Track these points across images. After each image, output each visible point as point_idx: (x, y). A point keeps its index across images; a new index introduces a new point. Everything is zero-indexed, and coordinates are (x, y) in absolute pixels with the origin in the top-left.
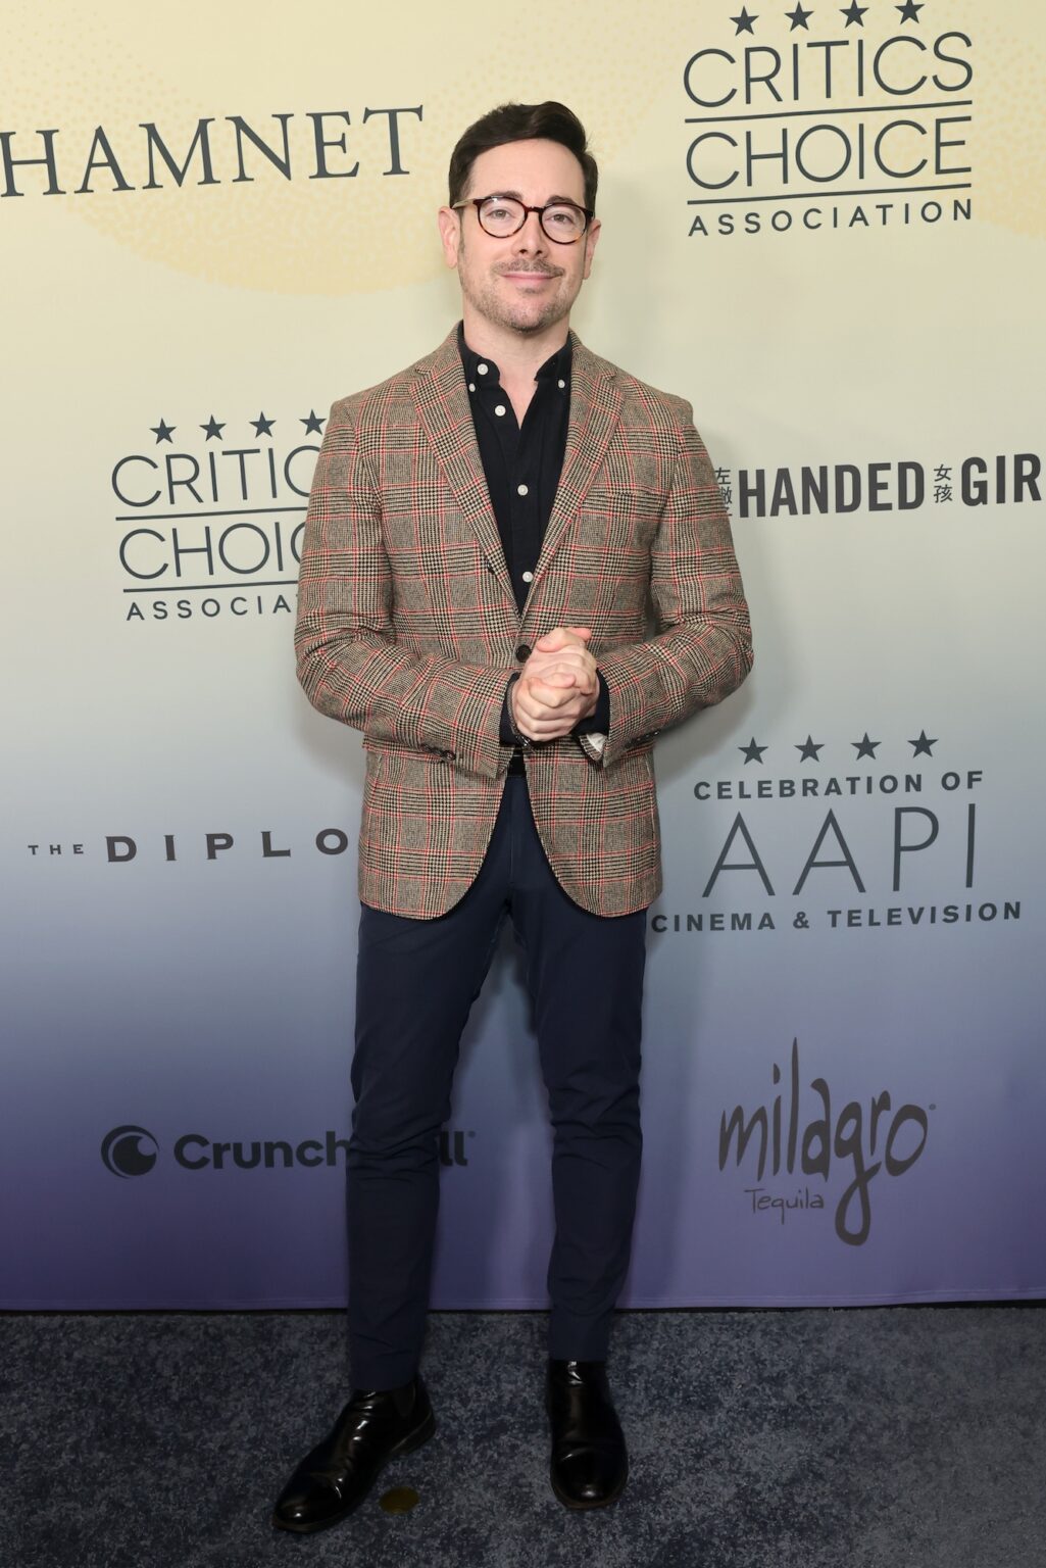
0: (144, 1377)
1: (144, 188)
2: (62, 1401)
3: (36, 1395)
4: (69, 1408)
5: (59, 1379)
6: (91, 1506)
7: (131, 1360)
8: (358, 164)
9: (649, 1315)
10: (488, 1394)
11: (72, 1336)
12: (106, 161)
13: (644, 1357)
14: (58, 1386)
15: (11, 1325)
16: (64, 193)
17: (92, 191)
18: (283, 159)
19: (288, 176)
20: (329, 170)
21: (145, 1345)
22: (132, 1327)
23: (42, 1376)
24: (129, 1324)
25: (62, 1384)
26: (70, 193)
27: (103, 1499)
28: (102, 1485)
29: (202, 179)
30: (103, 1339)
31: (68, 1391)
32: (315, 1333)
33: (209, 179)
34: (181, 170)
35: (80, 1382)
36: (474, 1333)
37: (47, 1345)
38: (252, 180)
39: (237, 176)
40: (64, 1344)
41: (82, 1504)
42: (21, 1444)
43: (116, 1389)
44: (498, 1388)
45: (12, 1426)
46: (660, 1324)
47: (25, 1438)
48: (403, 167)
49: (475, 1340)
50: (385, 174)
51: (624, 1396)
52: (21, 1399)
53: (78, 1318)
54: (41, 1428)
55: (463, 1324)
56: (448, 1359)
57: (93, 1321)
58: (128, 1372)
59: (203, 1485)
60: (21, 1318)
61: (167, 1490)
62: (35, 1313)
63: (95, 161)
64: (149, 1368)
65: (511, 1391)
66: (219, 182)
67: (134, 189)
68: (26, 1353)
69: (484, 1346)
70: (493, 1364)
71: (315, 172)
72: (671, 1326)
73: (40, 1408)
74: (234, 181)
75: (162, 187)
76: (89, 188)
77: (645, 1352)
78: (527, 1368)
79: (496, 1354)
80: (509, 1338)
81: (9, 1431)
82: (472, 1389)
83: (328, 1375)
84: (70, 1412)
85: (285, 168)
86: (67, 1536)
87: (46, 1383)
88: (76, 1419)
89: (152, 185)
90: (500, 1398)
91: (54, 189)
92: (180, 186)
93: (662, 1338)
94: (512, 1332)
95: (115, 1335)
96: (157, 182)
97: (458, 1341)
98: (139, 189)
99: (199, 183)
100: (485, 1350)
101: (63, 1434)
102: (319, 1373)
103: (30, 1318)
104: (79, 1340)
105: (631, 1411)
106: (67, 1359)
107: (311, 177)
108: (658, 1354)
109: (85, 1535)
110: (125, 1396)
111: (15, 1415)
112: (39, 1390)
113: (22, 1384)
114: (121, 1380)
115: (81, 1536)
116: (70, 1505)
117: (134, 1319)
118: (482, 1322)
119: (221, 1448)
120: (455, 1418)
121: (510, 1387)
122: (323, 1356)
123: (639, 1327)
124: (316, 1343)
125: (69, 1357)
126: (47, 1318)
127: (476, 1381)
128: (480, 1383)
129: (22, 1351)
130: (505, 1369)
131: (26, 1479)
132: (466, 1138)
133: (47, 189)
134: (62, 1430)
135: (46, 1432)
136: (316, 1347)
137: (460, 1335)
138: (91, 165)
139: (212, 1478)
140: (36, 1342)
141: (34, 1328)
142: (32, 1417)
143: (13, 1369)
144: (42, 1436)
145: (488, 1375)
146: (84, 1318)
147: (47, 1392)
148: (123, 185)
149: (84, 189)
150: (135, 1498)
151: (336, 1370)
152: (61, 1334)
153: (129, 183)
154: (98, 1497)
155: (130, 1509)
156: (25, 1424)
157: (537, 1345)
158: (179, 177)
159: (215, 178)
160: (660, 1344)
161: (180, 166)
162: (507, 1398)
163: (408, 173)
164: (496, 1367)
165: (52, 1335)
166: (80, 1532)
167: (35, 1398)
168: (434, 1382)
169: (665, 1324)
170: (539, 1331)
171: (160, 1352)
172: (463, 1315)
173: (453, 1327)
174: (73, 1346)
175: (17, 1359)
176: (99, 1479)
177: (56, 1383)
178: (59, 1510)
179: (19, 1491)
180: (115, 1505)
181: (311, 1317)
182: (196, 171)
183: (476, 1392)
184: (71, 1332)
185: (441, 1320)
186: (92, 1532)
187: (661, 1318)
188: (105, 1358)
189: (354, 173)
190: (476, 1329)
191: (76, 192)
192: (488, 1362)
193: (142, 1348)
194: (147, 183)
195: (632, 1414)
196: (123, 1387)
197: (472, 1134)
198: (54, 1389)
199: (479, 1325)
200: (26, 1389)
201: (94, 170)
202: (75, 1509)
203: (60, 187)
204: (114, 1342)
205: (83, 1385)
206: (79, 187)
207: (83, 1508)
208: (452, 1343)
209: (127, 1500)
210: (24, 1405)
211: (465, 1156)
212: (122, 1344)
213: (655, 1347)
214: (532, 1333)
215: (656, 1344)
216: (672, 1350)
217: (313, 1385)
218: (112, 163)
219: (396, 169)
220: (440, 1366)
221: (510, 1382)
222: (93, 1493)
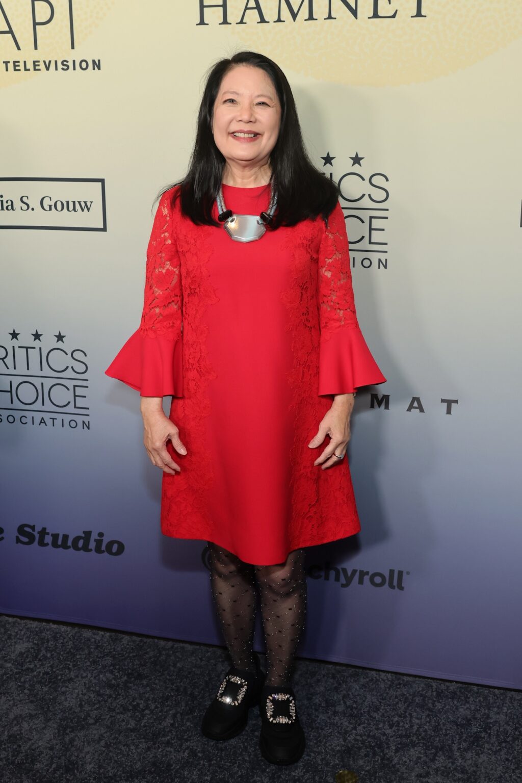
0: (213, 683)
1: (275, 22)
2: (169, 689)
3: (156, 684)
4: (172, 694)
5: (168, 677)
6: (179, 752)
7: (207, 672)
8: (397, 11)
9: (502, 691)
10: (404, 723)
11: (177, 654)
12: (255, 6)
13: (498, 716)
14: (167, 681)
15: (145, 643)
16: (230, 24)
17: (246, 23)
18: (354, 6)
19: (356, 17)
20: (380, 14)
21: (215, 665)
22: (209, 654)
23: (160, 674)
24: (208, 652)
25: (169, 680)
26: (234, 24)
27: (186, 749)
28: (187, 740)
29: (307, 17)
30: (193, 658)
31: (173, 684)
32: (309, 672)
33: (311, 17)
34: (296, 12)
35: (179, 681)
36: (398, 686)
37: (163, 657)
38: (335, 18)
39: (327, 16)
40: (173, 658)
41: (175, 750)
42: (145, 710)
43: (198, 688)
44: (411, 721)
45: (141, 699)
46: (508, 698)
47: (147, 707)
48: (423, 13)
49: (399, 690)
50: (412, 17)
51: (484, 738)
52: (147, 685)
53: (181, 645)
54: (157, 703)
55: (393, 680)
56: (383, 699)
57: (189, 647)
58: (205, 679)
59: (241, 750)
60: (151, 640)
61: (222, 750)
62: (159, 638)
63: (249, 6)
64: (216, 678)
65: (418, 724)
66: (317, 19)
67: (268, 22)
68: (152, 660)
69: (404, 695)
70: (408, 706)
71: (371, 15)
72: (515, 700)
73: (157, 691)
74: (325, 19)
75: (284, 21)
76: (244, 21)
77: (498, 713)
78: (428, 712)
79: (410, 701)
80: (418, 692)
81: (139, 702)
82: (396, 719)
83: (314, 697)
84: (172, 696)
85: (354, 12)
86: (165, 766)
87: (161, 678)
88: (175, 701)
89: (279, 20)
90: (411, 726)
91: (225, 22)
92: (294, 21)
93: (509, 706)
94: (420, 689)
95: (200, 657)
96: (282, 19)
97: (389, 689)
98: (272, 23)
99: (305, 20)
100: (405, 697)
101: (168, 708)
102: (309, 696)
103: (156, 640)
104: (180, 657)
105: (488, 747)
106: (173, 666)
107: (369, 18)
108: (506, 716)
109: (174, 768)
110: (202, 692)
111: (143, 693)
112: (157, 681)
113: (148, 676)
114: (201, 683)
115: (172, 768)
116: (168, 749)
117: (211, 649)
118: (403, 680)
119: (251, 731)
120: (384, 734)
121: (417, 721)
122: (312, 686)
123: (496, 698)
124: (309, 678)
125: (175, 665)
126: (165, 642)
127: (397, 714)
128: (400, 716)
129: (150, 658)
130: (415, 711)
131: (146, 730)
132: (404, 574)
133: (221, 21)
134: (168, 706)
135: (159, 706)
136: (309, 681)
137: (390, 686)
138: (246, 8)
139: (246, 748)
140: (158, 655)
141: (158, 646)
142: (152, 696)
143: (144, 667)
144: (156, 707)
145: (405, 712)
146: (184, 645)
147: (161, 683)
148: (263, 20)
149: (242, 22)
150: (203, 752)
151: (319, 695)
152: (171, 652)
153: (266, 19)
154: (184, 747)
155: (200, 757)
156: (148, 699)
157: (435, 699)
158: (294, 16)
159: (315, 17)
160: (508, 710)
161: (296, 10)
162: (415, 727)
163: (425, 16)
164: (410, 708)
165: (167, 652)
166: (172, 766)
167: (155, 686)
168: (374, 711)
169: (511, 698)
170: (436, 691)
171: (223, 670)
172: (393, 674)
173: (386, 681)
174: (177, 660)
175: (147, 662)
176: (185, 737)
177: (167, 679)
178: (162, 751)
179: (142, 737)
180: (193, 753)
181: (307, 663)
182: (304, 13)
183: (397, 721)
184: (177, 652)
185: (380, 675)
186: (178, 767)
187: (509, 694)
188: (194, 669)
189: (394, 16)
190: (400, 684)
191: (237, 23)
192: (406, 705)
193: (214, 666)
194: (276, 19)
195: (489, 750)
196: (202, 687)
197: (408, 573)
198: (165, 682)
199: (401, 682)
200: (150, 680)
201: (248, 11)
202: (171, 752)
203: (229, 21)
204: (200, 661)
205: (180, 682)
206: (239, 21)
207: (175, 753)
208: (386, 690)
209: (199, 752)
210: (148, 689)
211: (403, 585)
212: (203, 663)
213: (504, 711)
214: (432, 691)
215: (505, 710)
216: (515, 715)
217: (306, 702)
218: (258, 7)
219: (419, 14)
220: (378, 702)
221: (418, 719)
222: (181, 746)
